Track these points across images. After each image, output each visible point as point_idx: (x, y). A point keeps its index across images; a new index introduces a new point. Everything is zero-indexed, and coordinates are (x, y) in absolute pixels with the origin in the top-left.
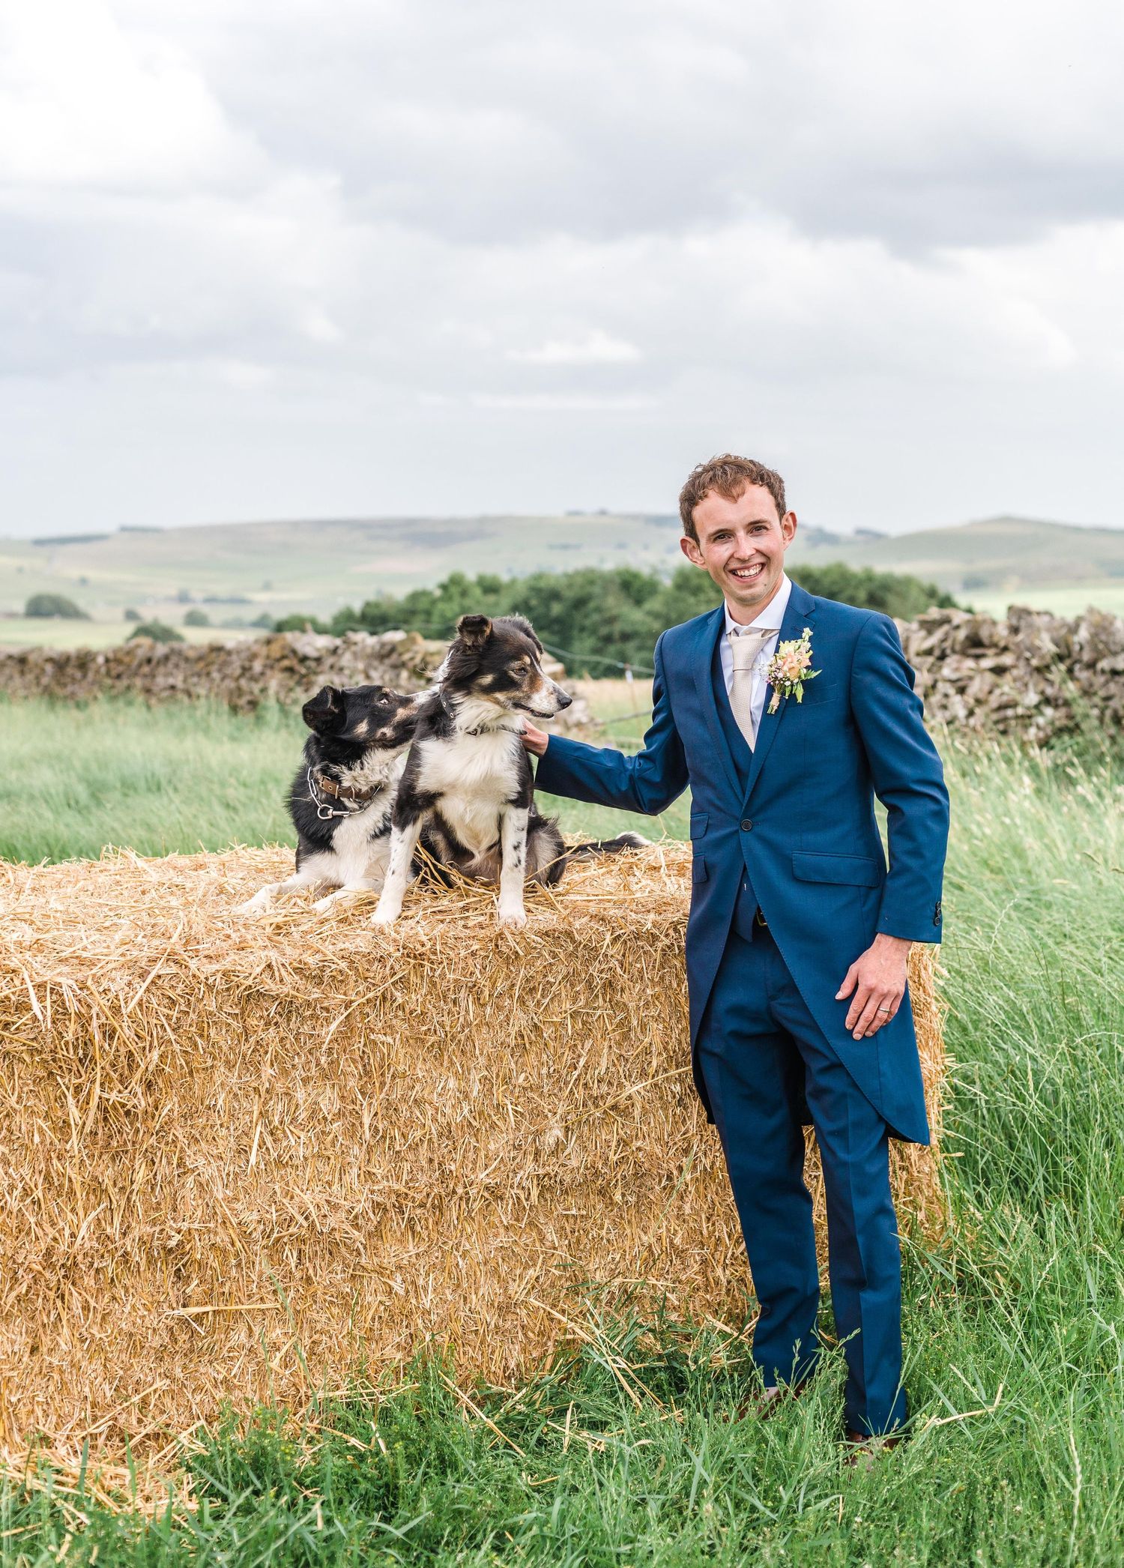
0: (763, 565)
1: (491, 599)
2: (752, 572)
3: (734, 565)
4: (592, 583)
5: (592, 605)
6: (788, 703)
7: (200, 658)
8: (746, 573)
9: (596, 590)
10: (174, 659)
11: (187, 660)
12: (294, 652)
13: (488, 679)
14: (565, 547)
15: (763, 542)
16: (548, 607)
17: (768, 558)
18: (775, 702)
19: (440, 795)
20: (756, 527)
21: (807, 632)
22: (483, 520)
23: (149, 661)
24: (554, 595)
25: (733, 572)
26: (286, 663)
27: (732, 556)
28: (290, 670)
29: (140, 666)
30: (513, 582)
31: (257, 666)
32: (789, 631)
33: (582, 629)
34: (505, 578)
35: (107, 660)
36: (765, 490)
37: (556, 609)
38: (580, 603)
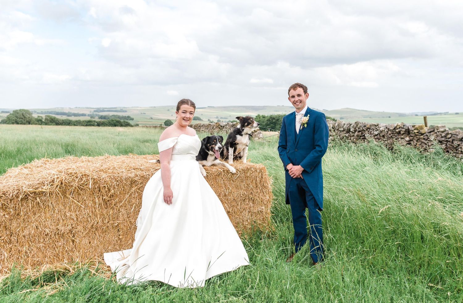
0: (300, 102)
1: (264, 119)
2: (298, 103)
3: (295, 102)
4: (280, 117)
5: (279, 120)
6: (304, 128)
7: (207, 126)
8: (297, 104)
9: (280, 118)
10: (203, 126)
11: (205, 126)
12: (220, 125)
13: (246, 124)
14: (277, 111)
15: (300, 98)
16: (273, 121)
17: (301, 101)
18: (301, 128)
19: (238, 144)
20: (299, 95)
21: (309, 115)
22: (264, 107)
23: (200, 126)
24: (274, 119)
25: (295, 103)
26: (219, 127)
27: (294, 101)
28: (219, 128)
29: (198, 127)
30: (267, 116)
31: (215, 127)
32: (306, 115)
33: (278, 124)
34: (266, 115)
35: (194, 126)
36: (302, 89)
37: (274, 121)
38: (278, 120)
